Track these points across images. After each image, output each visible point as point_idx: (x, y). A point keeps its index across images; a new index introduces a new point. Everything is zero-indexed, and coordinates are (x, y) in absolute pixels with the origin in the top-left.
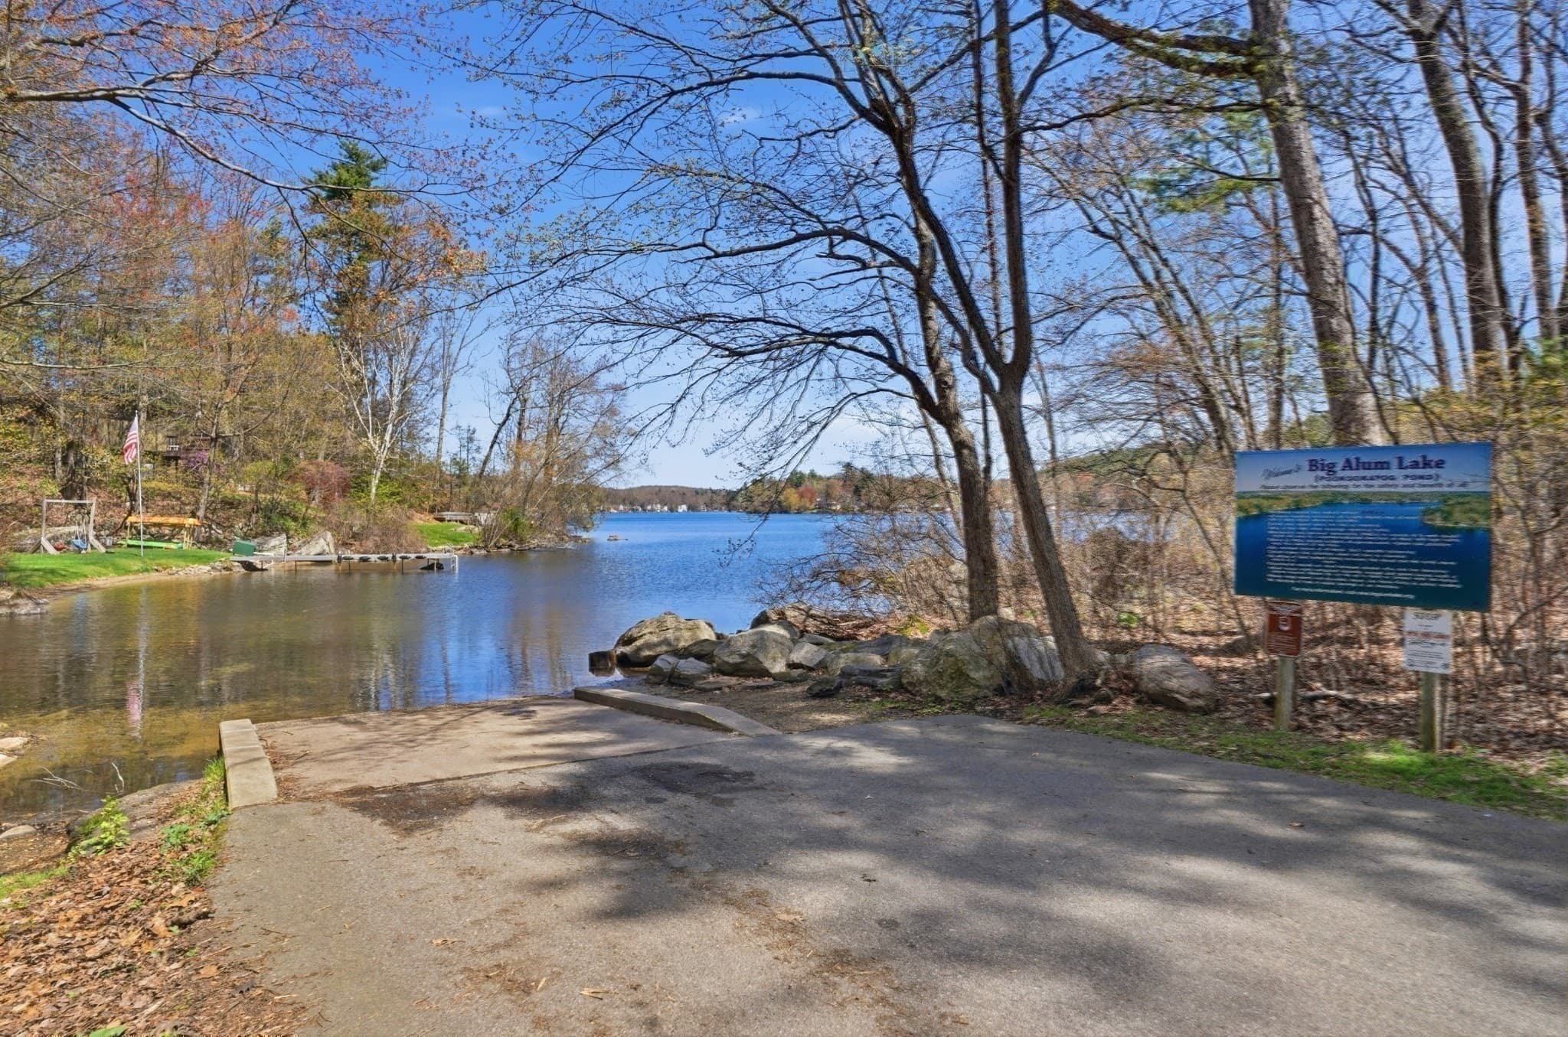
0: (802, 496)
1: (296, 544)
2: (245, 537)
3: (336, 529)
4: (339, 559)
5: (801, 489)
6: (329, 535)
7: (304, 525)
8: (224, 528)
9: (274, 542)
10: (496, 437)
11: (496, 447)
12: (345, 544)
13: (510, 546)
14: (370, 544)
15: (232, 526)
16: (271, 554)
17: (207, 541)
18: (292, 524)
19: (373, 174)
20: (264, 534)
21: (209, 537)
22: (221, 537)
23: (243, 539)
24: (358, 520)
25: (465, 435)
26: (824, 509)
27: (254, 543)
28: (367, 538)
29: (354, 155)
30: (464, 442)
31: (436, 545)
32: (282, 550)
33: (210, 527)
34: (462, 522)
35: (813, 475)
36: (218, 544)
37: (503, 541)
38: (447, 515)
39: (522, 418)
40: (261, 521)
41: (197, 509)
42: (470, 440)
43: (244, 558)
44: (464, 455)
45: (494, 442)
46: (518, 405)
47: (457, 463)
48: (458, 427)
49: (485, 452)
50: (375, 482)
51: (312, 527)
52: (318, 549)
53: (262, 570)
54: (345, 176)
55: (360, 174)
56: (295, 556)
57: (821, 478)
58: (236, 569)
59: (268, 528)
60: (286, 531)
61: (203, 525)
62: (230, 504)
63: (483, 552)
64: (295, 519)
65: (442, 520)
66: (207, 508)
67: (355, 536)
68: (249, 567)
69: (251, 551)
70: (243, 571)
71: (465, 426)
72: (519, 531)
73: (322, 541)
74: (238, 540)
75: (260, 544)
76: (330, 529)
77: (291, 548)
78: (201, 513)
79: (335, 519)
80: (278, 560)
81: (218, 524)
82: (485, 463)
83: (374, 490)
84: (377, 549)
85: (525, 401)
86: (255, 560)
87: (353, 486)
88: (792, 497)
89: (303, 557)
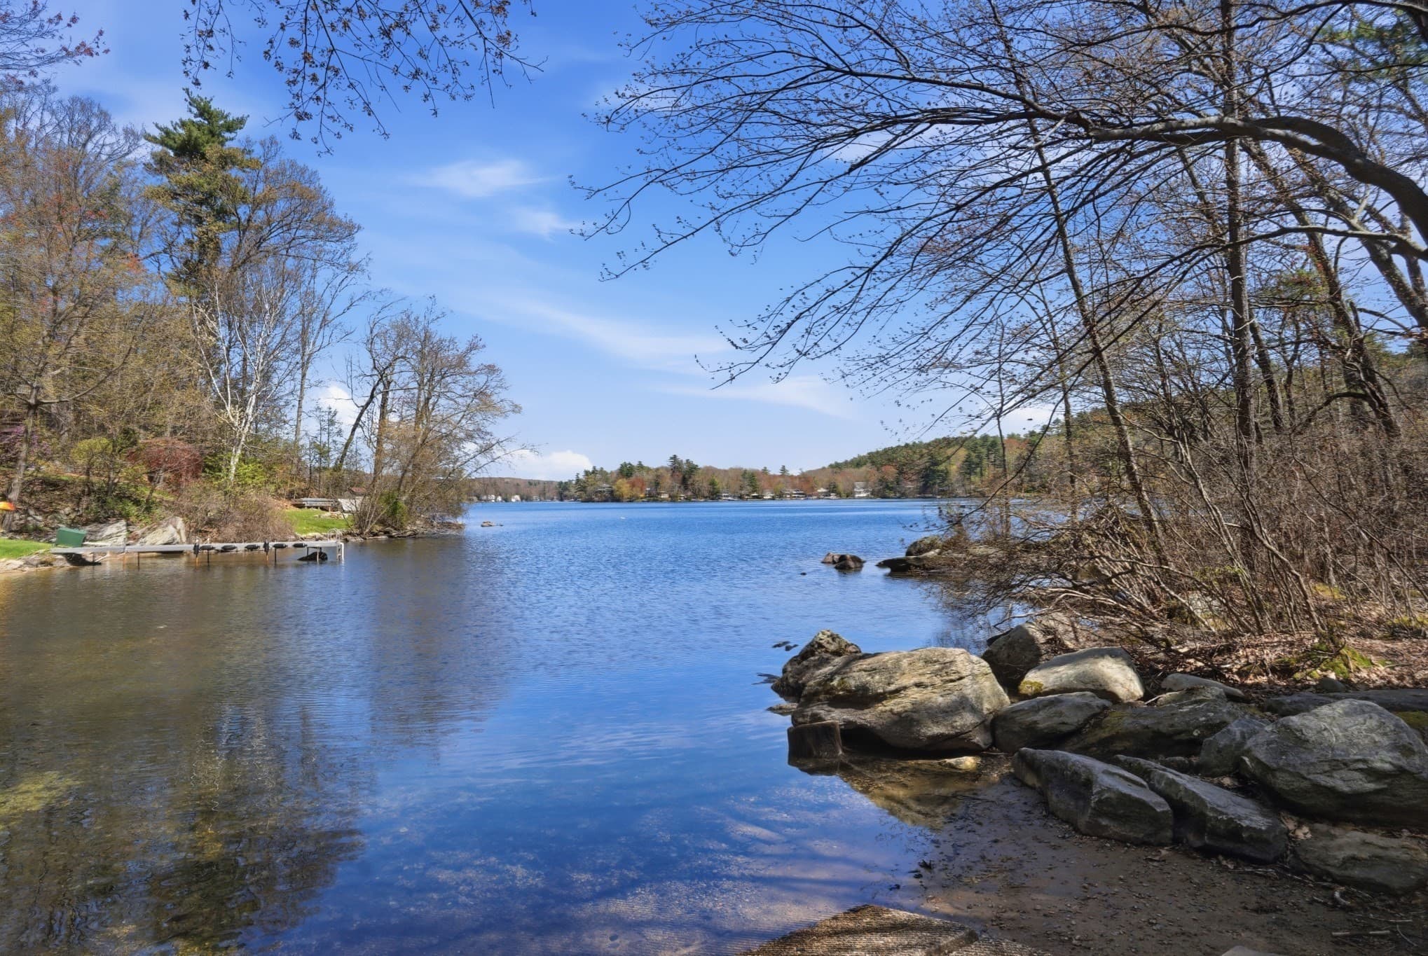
0: (633, 485)
1: (139, 532)
2: (73, 524)
3: (188, 514)
4: (196, 549)
5: (633, 479)
6: (180, 522)
7: (148, 509)
8: (45, 514)
9: (110, 530)
10: (359, 419)
11: (359, 430)
12: (198, 531)
13: (386, 533)
14: (230, 531)
15: (56, 511)
16: (108, 544)
17: (22, 530)
18: (133, 509)
19: (227, 135)
20: (97, 520)
21: (25, 525)
22: (41, 525)
23: (70, 526)
24: (214, 504)
25: (326, 418)
26: (653, 497)
27: (84, 531)
28: (226, 524)
29: (204, 111)
30: (325, 424)
31: (305, 532)
32: (121, 540)
33: (26, 512)
34: (322, 508)
35: (641, 466)
36: (37, 533)
37: (378, 528)
38: (306, 501)
39: (385, 400)
40: (94, 505)
41: (9, 491)
42: (331, 422)
43: (70, 550)
44: (324, 438)
45: (356, 425)
46: (381, 387)
47: (317, 447)
48: (318, 409)
49: (347, 435)
50: (234, 461)
51: (158, 512)
52: (166, 538)
53: (94, 564)
54: (196, 133)
55: (212, 133)
56: (137, 546)
57: (648, 469)
58: (56, 564)
59: (102, 514)
60: (125, 516)
61: (17, 511)
62: (51, 485)
63: (359, 539)
64: (137, 503)
65: (301, 506)
66: (22, 492)
67: (210, 523)
68: (77, 560)
69: (81, 542)
70: (68, 566)
71: (325, 408)
72: (398, 516)
73: (171, 528)
74: (63, 527)
75: (91, 533)
76: (181, 514)
77: (133, 538)
78: (13, 496)
79: (186, 503)
80: (115, 552)
81: (38, 509)
82: (347, 446)
83: (233, 470)
84: (239, 537)
85: (389, 383)
86: (86, 552)
87: (207, 466)
88: (624, 487)
89: (147, 547)
